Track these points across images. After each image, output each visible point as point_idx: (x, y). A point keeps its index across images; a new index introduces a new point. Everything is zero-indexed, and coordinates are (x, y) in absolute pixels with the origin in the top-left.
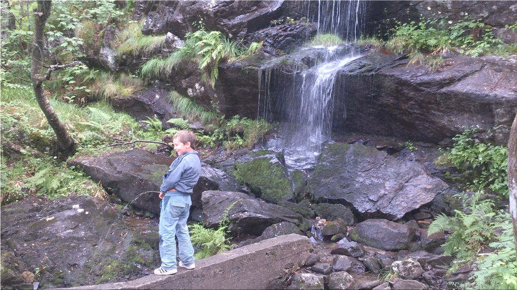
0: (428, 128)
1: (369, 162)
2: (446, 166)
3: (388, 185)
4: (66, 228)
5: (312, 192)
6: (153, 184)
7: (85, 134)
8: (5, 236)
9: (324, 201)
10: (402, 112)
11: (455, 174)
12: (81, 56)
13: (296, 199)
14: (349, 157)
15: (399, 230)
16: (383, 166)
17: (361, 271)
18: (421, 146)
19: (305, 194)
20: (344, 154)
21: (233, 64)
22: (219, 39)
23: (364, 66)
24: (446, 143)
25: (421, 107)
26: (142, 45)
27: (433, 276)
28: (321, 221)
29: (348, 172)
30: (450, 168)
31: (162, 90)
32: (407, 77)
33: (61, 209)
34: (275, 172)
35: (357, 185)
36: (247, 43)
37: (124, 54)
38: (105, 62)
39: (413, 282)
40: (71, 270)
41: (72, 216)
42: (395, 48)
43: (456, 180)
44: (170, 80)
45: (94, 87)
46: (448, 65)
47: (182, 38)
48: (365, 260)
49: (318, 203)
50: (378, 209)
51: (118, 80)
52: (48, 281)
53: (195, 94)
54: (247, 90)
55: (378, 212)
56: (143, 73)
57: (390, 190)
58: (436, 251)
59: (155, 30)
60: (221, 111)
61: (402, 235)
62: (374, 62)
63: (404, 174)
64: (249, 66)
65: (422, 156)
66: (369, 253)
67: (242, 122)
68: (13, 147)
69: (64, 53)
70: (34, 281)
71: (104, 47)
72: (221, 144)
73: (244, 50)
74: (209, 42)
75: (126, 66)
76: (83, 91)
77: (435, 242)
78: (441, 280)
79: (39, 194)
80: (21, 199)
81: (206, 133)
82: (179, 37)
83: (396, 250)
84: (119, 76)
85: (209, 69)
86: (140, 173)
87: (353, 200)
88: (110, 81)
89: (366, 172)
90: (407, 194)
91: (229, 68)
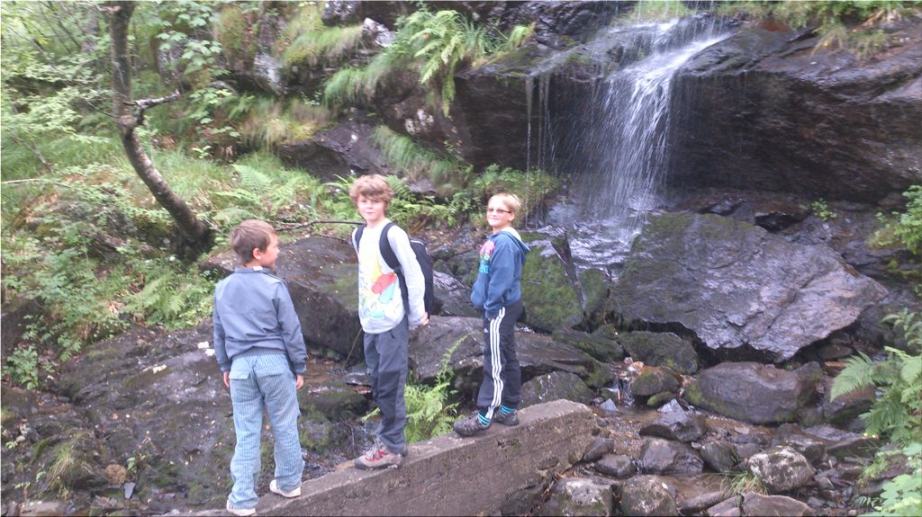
0: (856, 175)
1: (729, 250)
2: (890, 249)
3: (766, 293)
4: (186, 384)
5: (620, 310)
6: (336, 302)
7: (229, 213)
8: (85, 401)
9: (642, 326)
10: (803, 144)
11: (908, 263)
12: (219, 73)
13: (589, 324)
14: (691, 239)
15: (780, 385)
16: (757, 257)
17: (694, 469)
18: (844, 210)
19: (605, 313)
20: (682, 234)
21: (481, 70)
22: (454, 25)
23: (726, 58)
24: (893, 202)
25: (840, 133)
26: (324, 45)
27: (836, 481)
28: (635, 367)
29: (689, 269)
30: (898, 252)
31: (362, 125)
32: (812, 75)
33: (179, 349)
34: (549, 273)
35: (706, 296)
36: (506, 28)
37: (294, 64)
38: (264, 81)
39: (784, 501)
40: (189, 461)
41: (197, 363)
42: (792, 16)
43: (910, 276)
44: (374, 106)
45: (248, 127)
46: (896, 46)
47: (391, 27)
48: (704, 447)
49: (630, 329)
50: (746, 340)
51: (288, 111)
52: (150, 481)
53: (418, 129)
54: (509, 116)
55: (746, 346)
56: (326, 97)
57: (770, 302)
58: (853, 426)
59: (344, 15)
60: (466, 158)
61: (787, 395)
62: (746, 49)
63: (799, 271)
64: (509, 71)
65: (845, 229)
66: (717, 433)
67: (501, 178)
68: (108, 241)
69: (189, 70)
70: (125, 482)
71: (260, 53)
72: (467, 220)
73: (502, 42)
74: (436, 32)
75: (300, 84)
76: (227, 134)
77: (852, 407)
78: (850, 490)
79: (149, 323)
80: (118, 332)
81: (439, 201)
82: (386, 26)
83: (773, 425)
84: (290, 105)
85: (438, 83)
86: (314, 282)
87: (696, 324)
88: (275, 114)
89: (724, 270)
90: (804, 310)
91: (473, 77)
